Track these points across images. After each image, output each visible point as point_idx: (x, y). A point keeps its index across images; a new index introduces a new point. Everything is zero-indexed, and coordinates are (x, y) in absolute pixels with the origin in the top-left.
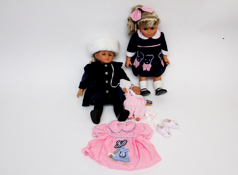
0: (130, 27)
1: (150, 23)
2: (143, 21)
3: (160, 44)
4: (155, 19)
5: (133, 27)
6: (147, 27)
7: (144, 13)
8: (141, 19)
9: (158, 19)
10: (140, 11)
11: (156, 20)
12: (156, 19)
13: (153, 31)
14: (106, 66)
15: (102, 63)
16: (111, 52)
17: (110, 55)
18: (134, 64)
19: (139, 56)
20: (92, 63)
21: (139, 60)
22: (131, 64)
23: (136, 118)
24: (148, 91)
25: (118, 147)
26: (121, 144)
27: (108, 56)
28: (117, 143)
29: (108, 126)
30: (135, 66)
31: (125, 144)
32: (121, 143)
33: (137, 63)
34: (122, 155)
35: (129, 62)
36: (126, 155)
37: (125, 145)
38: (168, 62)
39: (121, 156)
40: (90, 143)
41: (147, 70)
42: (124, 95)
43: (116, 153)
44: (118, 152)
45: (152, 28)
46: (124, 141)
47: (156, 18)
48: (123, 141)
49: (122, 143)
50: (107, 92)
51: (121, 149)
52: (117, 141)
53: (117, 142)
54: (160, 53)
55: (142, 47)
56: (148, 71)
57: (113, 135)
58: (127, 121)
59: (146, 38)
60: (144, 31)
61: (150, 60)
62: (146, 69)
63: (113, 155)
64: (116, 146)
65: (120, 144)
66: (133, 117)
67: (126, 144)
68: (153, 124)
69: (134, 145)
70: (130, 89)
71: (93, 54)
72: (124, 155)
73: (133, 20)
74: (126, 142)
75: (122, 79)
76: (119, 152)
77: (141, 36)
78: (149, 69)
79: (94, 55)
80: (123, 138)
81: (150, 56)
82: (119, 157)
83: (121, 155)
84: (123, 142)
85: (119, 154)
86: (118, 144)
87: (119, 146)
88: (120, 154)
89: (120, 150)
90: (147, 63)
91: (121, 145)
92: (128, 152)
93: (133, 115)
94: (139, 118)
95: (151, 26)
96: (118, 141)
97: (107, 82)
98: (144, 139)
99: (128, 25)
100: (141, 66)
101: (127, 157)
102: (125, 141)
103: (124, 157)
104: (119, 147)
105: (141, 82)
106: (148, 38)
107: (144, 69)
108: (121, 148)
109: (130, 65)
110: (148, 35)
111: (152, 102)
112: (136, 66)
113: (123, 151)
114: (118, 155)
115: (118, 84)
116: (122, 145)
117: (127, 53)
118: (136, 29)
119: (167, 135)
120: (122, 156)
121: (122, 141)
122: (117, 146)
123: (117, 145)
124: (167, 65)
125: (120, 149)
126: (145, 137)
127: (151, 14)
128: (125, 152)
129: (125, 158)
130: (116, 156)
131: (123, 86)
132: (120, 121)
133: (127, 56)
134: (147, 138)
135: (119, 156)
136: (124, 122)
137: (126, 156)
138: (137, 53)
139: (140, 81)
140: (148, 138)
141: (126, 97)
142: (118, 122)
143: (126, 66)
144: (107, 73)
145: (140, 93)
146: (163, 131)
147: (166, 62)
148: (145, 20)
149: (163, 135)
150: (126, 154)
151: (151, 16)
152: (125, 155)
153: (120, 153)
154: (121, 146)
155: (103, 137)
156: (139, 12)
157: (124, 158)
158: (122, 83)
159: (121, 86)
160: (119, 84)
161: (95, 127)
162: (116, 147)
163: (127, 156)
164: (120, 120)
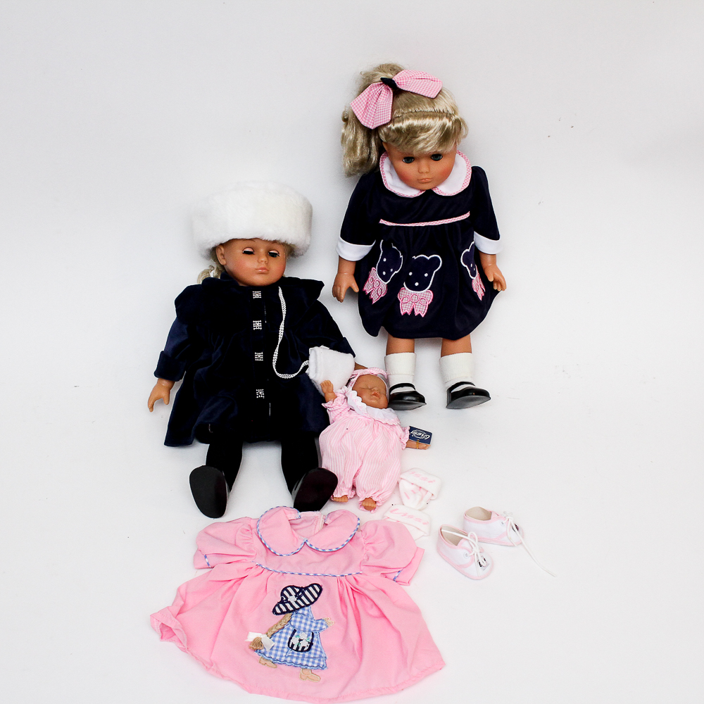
0: (353, 149)
1: (424, 139)
2: (399, 130)
3: (467, 215)
4: (445, 120)
5: (362, 147)
6: (415, 154)
7: (402, 98)
8: (392, 121)
9: (458, 123)
10: (388, 89)
11: (449, 124)
12: (450, 120)
13: (437, 167)
14: (257, 295)
15: (241, 285)
16: (275, 242)
17: (274, 255)
18: (368, 288)
19: (385, 260)
20: (208, 281)
21: (384, 273)
22: (356, 290)
23: (361, 500)
24: (415, 394)
25: (284, 610)
26: (299, 598)
27: (264, 259)
28: (282, 594)
29: (253, 526)
30: (369, 294)
31: (312, 600)
32: (297, 594)
33: (377, 287)
34: (300, 640)
35: (349, 281)
36: (315, 643)
37: (312, 603)
38: (498, 282)
39: (295, 648)
40: (183, 591)
41: (416, 313)
42: (325, 410)
43: (278, 634)
44: (285, 631)
45: (436, 157)
46: (311, 589)
47: (449, 116)
48: (306, 588)
49: (303, 598)
50: (260, 393)
51: (297, 620)
52: (285, 589)
53: (285, 592)
54: (468, 250)
55: (394, 224)
56: (419, 315)
57: (273, 563)
58: (329, 508)
59: (412, 193)
60: (402, 165)
61: (426, 275)
62: (413, 310)
63: (267, 641)
64: (277, 609)
65: (292, 599)
66: (350, 494)
67: (316, 599)
68: (424, 524)
69: (346, 607)
70: (347, 385)
71: (209, 249)
72: (305, 644)
73: (363, 123)
74: (319, 594)
75: (316, 348)
76: (288, 629)
77: (392, 183)
78: (421, 310)
79: (214, 252)
80: (308, 574)
81: (428, 258)
82: (286, 650)
83: (295, 641)
84: (306, 592)
85: (289, 636)
86: (287, 598)
87: (291, 609)
88: (291, 638)
89: (292, 623)
90: (417, 284)
91: (296, 602)
92: (321, 629)
93: (354, 487)
94: (375, 499)
95: (430, 148)
96: (289, 589)
97: (259, 356)
98: (387, 585)
99: (344, 138)
100: (391, 298)
101: (316, 650)
102: (316, 586)
103: (305, 649)
104: (288, 611)
105: (391, 356)
106: (421, 191)
107: (405, 309)
108: (296, 617)
109: (350, 290)
110: (420, 181)
111: (430, 434)
112: (375, 298)
113: (303, 625)
114: (282, 640)
115: (302, 366)
116: (303, 605)
117: (340, 244)
118: (374, 157)
119: (474, 569)
120: (298, 647)
121: (301, 589)
122: (281, 606)
123: (282, 602)
124: (497, 292)
125: (293, 619)
126: (392, 576)
127: (429, 104)
128: (312, 629)
129: (307, 654)
130: (276, 644)
131: (318, 375)
132: (300, 511)
133: (340, 258)
134: (397, 579)
135: (286, 646)
136: (318, 512)
137: (313, 647)
138: (377, 244)
139: (388, 352)
140: (401, 578)
141: (332, 416)
142: (295, 514)
143: (336, 294)
144: (257, 325)
145: (383, 400)
146: (460, 552)
147: (491, 280)
148: (404, 125)
149: (460, 568)
150: (312, 640)
151: (429, 109)
152: (311, 644)
153: (291, 632)
154: (297, 607)
155: (233, 572)
156: (384, 91)
157: (304, 656)
158: (316, 363)
159: (311, 373)
160: (306, 367)
161: (205, 532)
162: (278, 611)
163: (317, 647)
164: (301, 505)
